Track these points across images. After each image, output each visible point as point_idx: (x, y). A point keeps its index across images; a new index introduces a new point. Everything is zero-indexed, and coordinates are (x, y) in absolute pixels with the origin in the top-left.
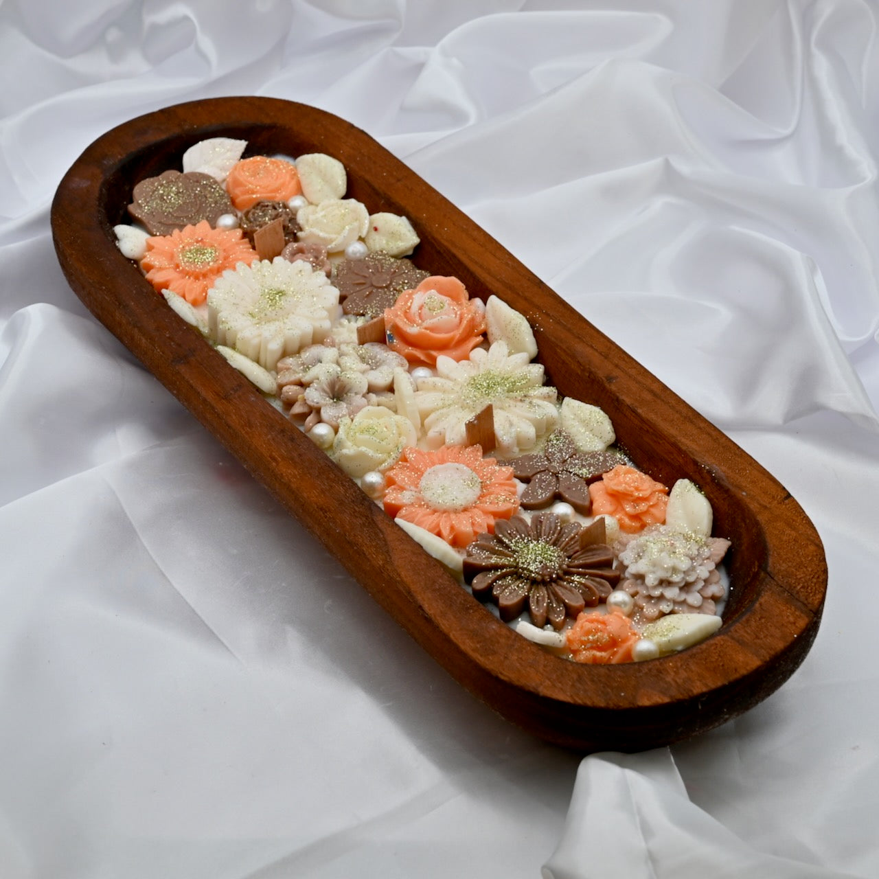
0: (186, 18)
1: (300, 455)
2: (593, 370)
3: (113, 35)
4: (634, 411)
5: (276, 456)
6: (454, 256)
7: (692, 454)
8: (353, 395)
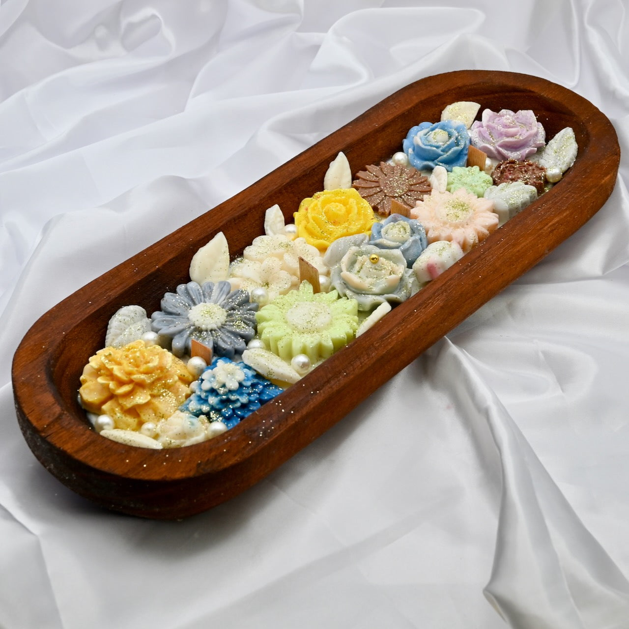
0: (154, 17)
3: (101, 32)
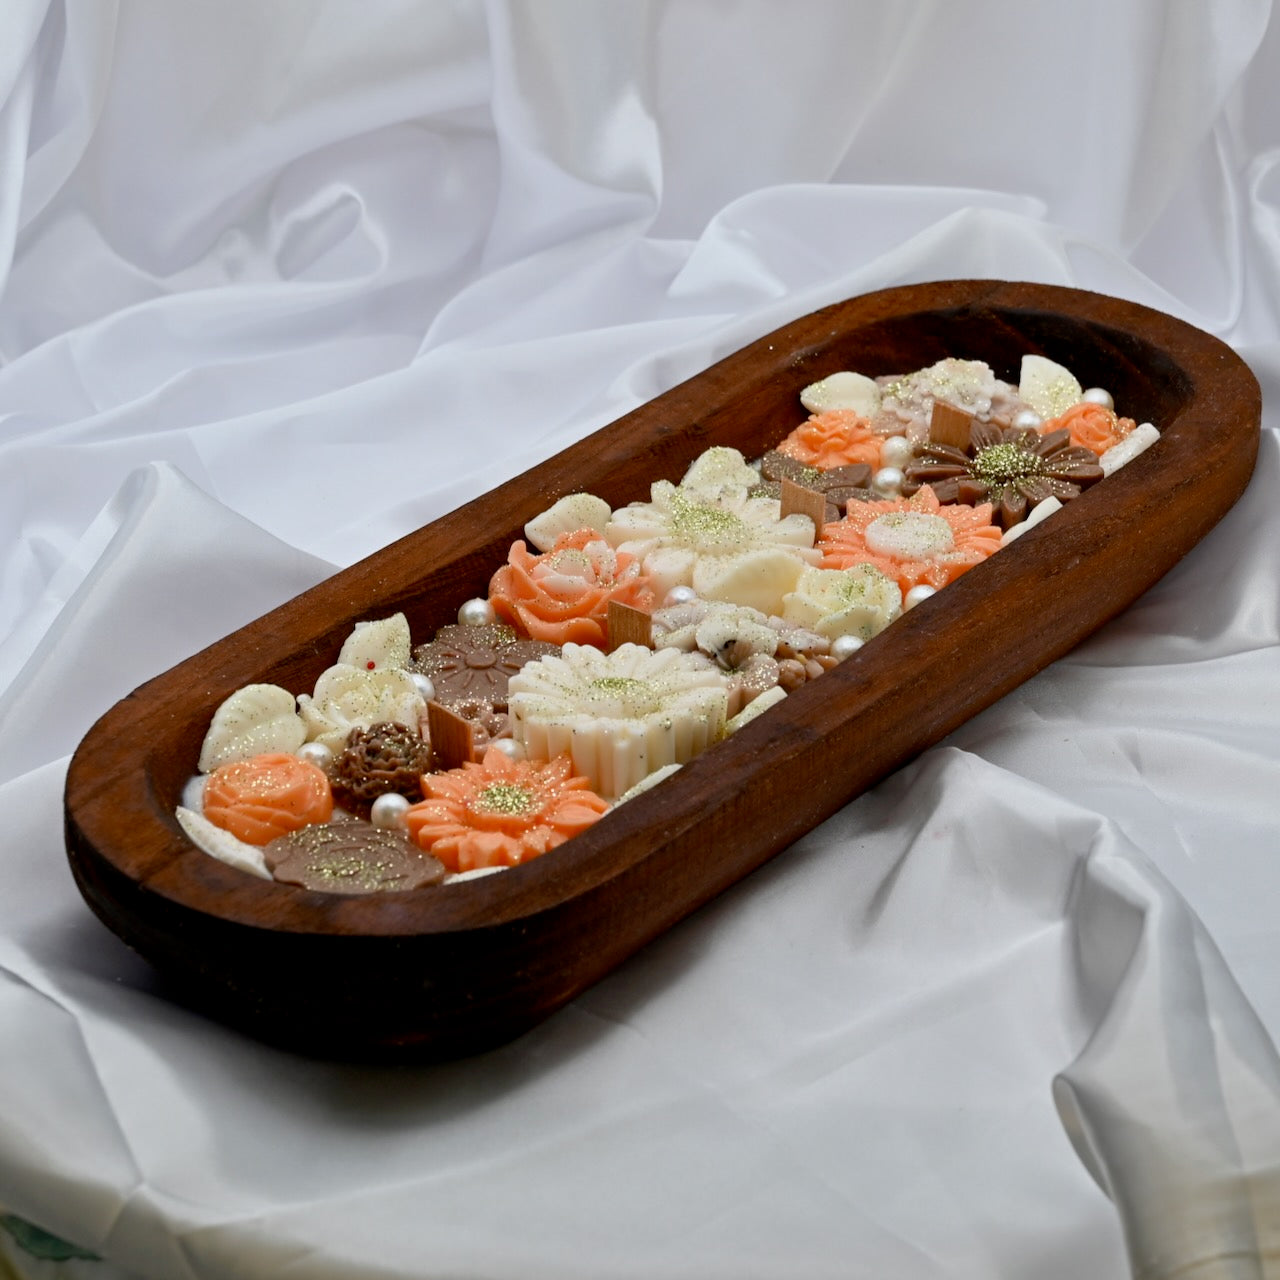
0: (347, 200)
2: (649, 445)
4: (715, 413)
6: (439, 570)
7: (780, 368)
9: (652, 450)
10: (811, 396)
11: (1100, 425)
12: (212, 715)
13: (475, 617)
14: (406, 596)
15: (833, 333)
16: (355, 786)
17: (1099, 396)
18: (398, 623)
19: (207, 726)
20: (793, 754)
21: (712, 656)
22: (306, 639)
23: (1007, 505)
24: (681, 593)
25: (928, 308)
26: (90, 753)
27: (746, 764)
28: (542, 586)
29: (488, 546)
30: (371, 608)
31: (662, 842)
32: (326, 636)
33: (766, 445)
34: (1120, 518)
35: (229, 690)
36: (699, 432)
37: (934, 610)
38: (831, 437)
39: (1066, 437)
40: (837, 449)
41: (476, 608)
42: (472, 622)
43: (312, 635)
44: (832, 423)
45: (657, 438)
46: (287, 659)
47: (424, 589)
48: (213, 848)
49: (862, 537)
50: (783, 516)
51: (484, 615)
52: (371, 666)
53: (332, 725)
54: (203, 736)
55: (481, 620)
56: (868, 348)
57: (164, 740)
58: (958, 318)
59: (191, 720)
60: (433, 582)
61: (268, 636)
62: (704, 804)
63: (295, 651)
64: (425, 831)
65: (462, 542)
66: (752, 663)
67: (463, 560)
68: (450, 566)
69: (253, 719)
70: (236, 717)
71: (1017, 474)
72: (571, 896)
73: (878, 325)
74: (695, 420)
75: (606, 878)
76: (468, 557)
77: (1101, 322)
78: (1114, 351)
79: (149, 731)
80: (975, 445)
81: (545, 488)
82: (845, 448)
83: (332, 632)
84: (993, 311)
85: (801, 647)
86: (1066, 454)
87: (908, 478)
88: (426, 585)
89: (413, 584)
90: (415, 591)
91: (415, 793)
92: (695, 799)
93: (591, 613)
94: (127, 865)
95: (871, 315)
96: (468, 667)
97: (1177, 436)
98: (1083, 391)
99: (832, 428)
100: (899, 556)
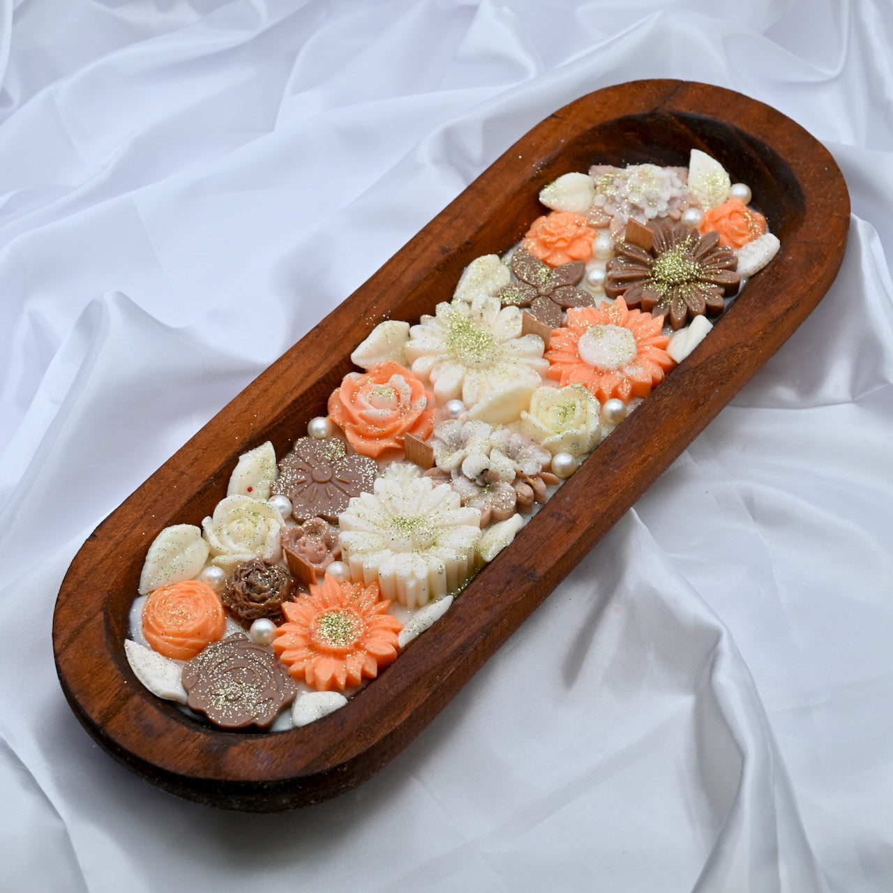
1: (632, 441)
2: (435, 265)
4: (481, 229)
5: (640, 459)
6: (295, 401)
7: (525, 180)
8: (511, 445)
9: (437, 269)
10: (547, 196)
11: (740, 227)
12: (146, 553)
13: (318, 431)
14: (272, 426)
15: (563, 141)
16: (240, 611)
17: (742, 190)
18: (268, 449)
19: (143, 561)
20: (522, 596)
21: (472, 481)
22: (207, 476)
23: (673, 314)
24: (455, 406)
25: (628, 114)
26: (68, 596)
27: (491, 607)
28: (362, 416)
29: (327, 375)
30: (249, 442)
31: (435, 686)
32: (220, 471)
33: (515, 238)
34: (748, 347)
35: (157, 529)
36: (470, 246)
37: (619, 445)
38: (559, 240)
39: (717, 240)
40: (562, 249)
41: (319, 424)
42: (316, 434)
43: (211, 471)
44: (560, 231)
45: (441, 258)
46: (194, 496)
47: (284, 417)
48: (148, 682)
49: (575, 345)
50: (523, 334)
51: (324, 429)
52: (250, 490)
53: (224, 549)
54: (141, 569)
55: (323, 433)
56: (586, 147)
57: (115, 581)
58: (648, 119)
59: (132, 560)
60: (291, 410)
61: (182, 473)
62: (463, 647)
63: (201, 488)
64: (284, 656)
65: (310, 372)
66: (498, 486)
67: (310, 389)
68: (302, 396)
69: (173, 553)
70: (161, 555)
71: (682, 282)
72: (376, 740)
73: (594, 129)
74: (467, 239)
75: (398, 723)
76: (314, 386)
77: (745, 129)
78: (753, 154)
79: (105, 573)
80: (655, 247)
81: (365, 313)
82: (568, 247)
83: (224, 467)
84: (672, 114)
85: (531, 473)
86: (716, 258)
87: (609, 279)
88: (286, 414)
89: (277, 416)
90: (278, 420)
91: (278, 617)
92: (456, 643)
93: (394, 435)
94: (92, 711)
95: (589, 120)
96: (314, 481)
97: (791, 258)
98: (732, 185)
99: (559, 234)
100: (600, 368)
